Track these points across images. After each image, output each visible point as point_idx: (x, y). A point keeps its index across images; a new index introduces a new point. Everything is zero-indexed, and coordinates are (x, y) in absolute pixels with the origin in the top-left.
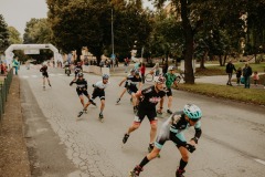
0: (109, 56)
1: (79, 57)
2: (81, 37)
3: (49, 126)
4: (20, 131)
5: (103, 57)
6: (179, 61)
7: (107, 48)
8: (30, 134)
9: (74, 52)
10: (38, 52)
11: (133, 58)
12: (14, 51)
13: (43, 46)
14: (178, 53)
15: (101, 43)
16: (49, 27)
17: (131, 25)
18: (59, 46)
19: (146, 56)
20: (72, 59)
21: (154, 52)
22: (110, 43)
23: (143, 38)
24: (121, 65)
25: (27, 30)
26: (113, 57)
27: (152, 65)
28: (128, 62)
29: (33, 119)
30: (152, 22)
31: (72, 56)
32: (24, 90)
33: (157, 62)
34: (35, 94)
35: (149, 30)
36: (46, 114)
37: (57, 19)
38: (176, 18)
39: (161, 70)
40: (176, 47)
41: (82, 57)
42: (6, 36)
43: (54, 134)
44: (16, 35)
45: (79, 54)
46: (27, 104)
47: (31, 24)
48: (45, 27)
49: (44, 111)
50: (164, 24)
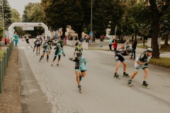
0: (88, 33)
1: (64, 34)
2: (66, 17)
3: (39, 87)
4: (17, 90)
5: (83, 34)
6: (146, 38)
7: (87, 27)
8: (25, 93)
9: (61, 30)
10: (33, 29)
11: (107, 36)
12: (15, 28)
13: (36, 24)
14: (146, 32)
15: (82, 23)
16: (42, 10)
17: (107, 8)
18: (49, 24)
19: (119, 34)
20: (59, 35)
21: (125, 31)
22: (89, 23)
23: (116, 20)
24: (98, 41)
25: (25, 12)
26: (91, 34)
27: (123, 42)
28: (103, 38)
29: (27, 81)
30: (124, 6)
31: (59, 33)
32: (21, 58)
33: (128, 39)
34: (29, 62)
35: (122, 12)
36: (37, 78)
37: (48, 4)
38: (145, 3)
39: (131, 45)
40: (144, 27)
41: (66, 34)
42: (9, 16)
43: (43, 94)
44: (17, 16)
45: (64, 31)
46: (23, 69)
47: (28, 8)
48: (39, 10)
49: (36, 75)
50: (135, 8)
